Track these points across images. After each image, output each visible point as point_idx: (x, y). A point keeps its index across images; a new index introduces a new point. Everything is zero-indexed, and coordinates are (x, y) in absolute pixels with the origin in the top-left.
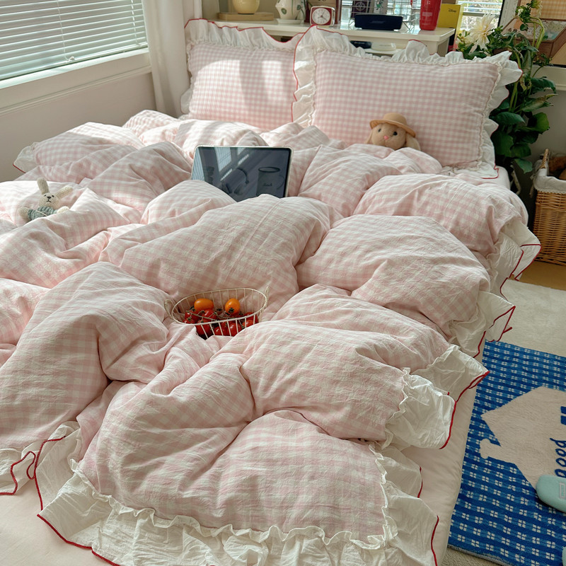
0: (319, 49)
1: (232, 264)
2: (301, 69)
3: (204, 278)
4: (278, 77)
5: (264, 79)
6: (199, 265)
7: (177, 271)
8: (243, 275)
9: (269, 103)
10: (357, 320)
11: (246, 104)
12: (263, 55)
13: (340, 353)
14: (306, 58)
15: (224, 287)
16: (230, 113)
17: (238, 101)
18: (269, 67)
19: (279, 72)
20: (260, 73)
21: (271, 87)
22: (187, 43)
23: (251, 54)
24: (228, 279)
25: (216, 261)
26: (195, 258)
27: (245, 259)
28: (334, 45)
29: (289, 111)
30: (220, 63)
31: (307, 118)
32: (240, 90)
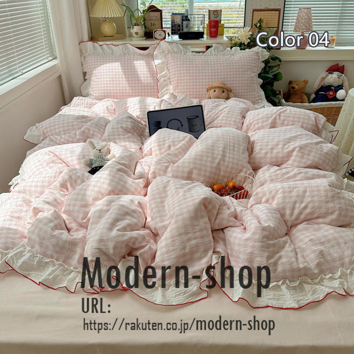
0: (167, 52)
1: (226, 164)
2: (158, 64)
3: (215, 173)
4: (145, 70)
5: (137, 71)
6: (212, 167)
7: (203, 173)
8: (232, 168)
9: (143, 85)
10: (307, 175)
11: (129, 86)
12: (132, 58)
13: (322, 188)
14: (160, 58)
15: (224, 177)
16: (120, 93)
17: (124, 85)
18: (139, 65)
19: (145, 67)
20: (134, 69)
21: (142, 76)
22: (81, 56)
23: (125, 58)
24: (226, 172)
25: (219, 164)
26: (209, 164)
27: (231, 160)
28: (175, 49)
29: (156, 87)
30: (107, 65)
31: (167, 90)
32: (124, 79)
